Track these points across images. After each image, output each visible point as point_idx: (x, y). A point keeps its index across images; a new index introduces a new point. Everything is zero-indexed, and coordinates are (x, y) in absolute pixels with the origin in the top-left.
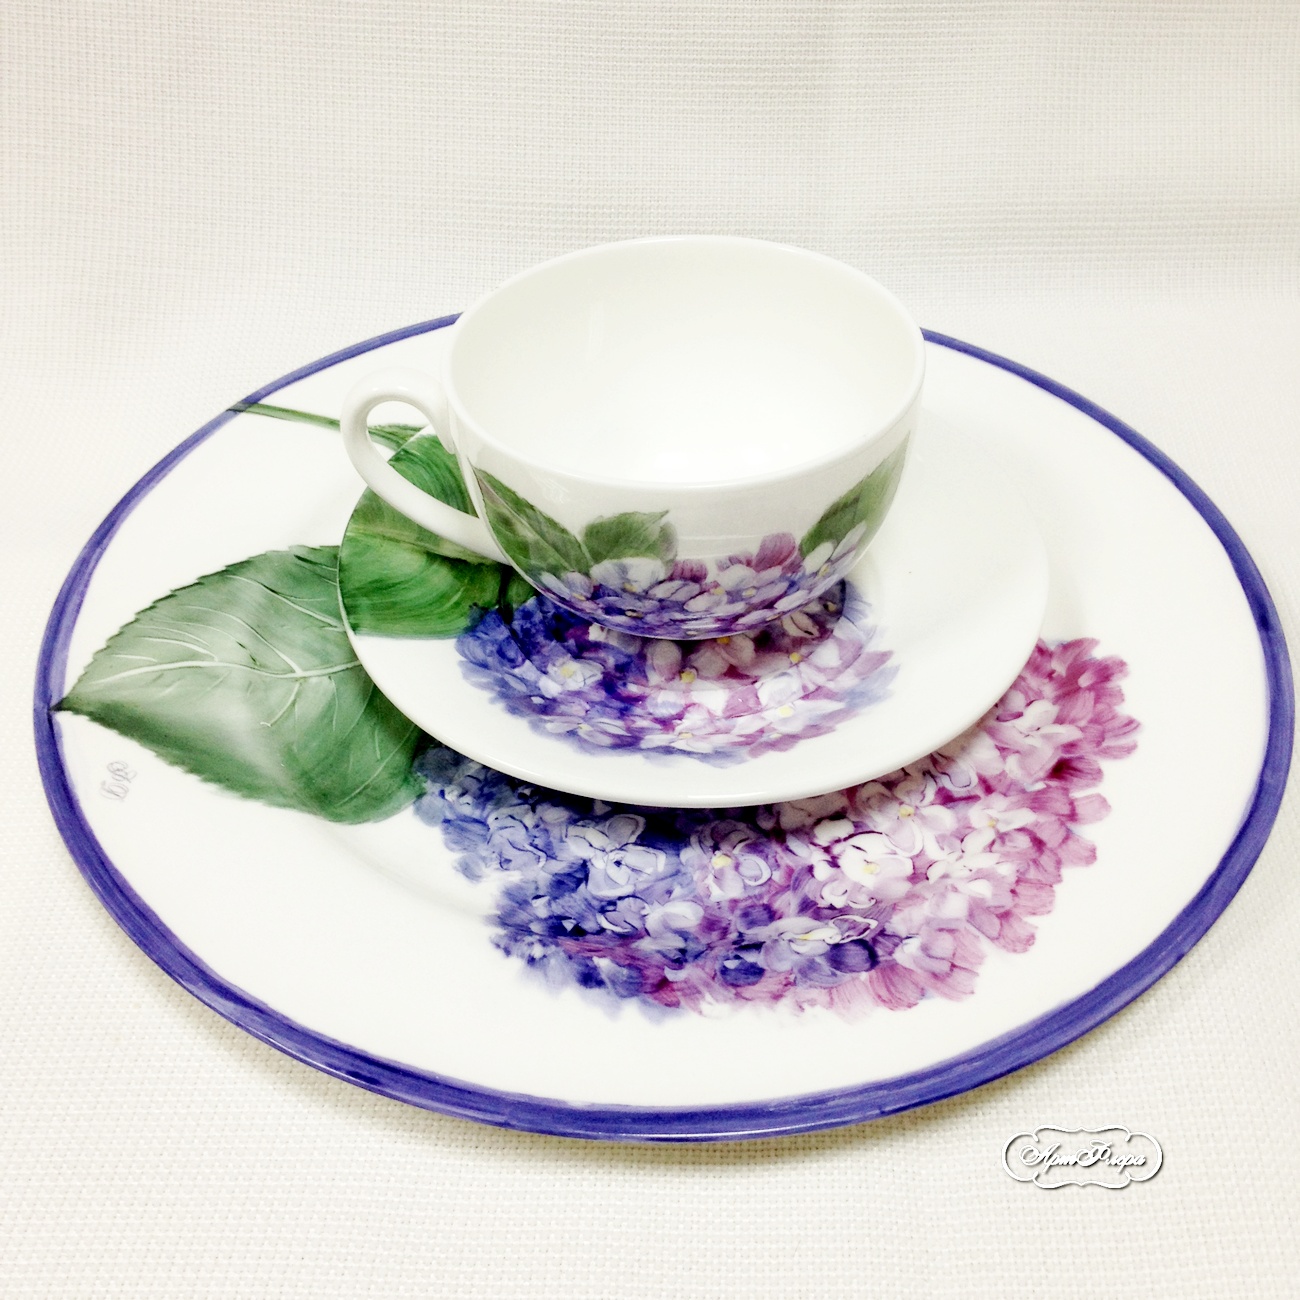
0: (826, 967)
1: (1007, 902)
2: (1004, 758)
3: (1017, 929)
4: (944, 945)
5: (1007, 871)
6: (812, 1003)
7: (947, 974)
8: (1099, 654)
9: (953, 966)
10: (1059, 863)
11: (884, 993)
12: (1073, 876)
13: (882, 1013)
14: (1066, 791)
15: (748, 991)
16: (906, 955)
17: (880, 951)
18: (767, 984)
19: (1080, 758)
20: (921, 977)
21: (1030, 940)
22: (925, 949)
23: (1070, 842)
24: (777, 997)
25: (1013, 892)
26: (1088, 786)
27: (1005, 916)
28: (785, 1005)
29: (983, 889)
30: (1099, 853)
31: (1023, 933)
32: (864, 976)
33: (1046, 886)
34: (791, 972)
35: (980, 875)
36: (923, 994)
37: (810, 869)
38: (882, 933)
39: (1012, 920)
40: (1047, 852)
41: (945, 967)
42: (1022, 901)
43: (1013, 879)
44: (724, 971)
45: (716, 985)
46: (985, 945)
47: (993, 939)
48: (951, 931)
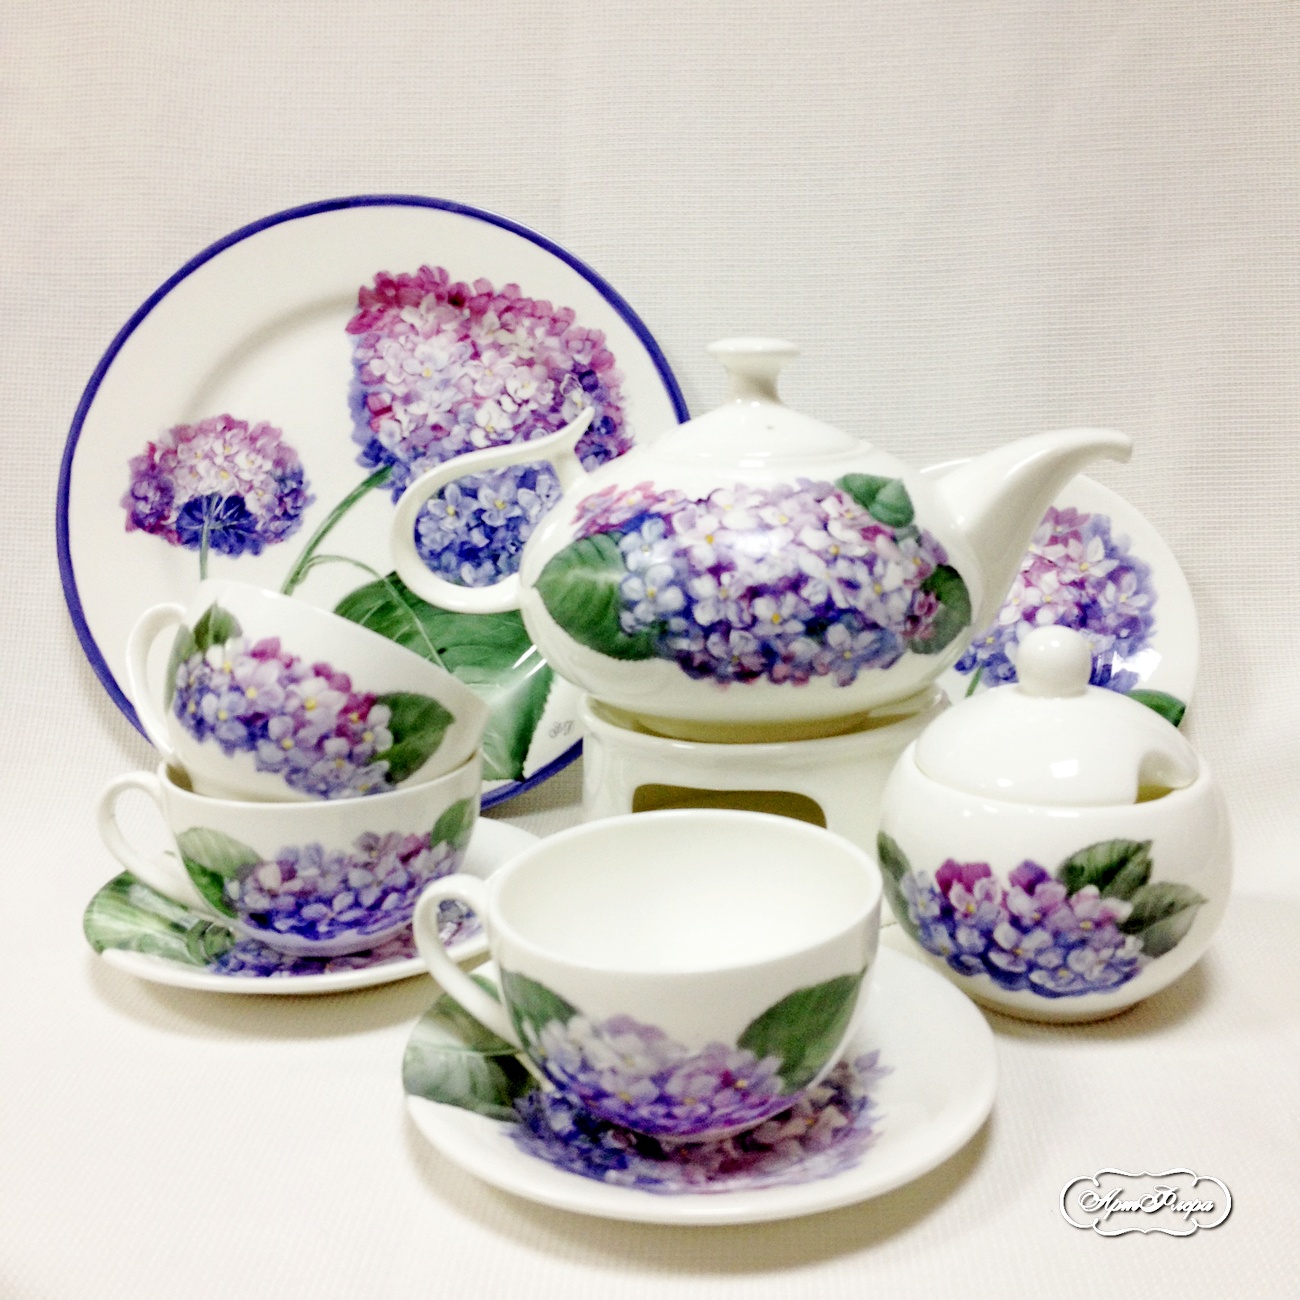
0: (597, 392)
1: (546, 321)
2: (444, 331)
3: (562, 315)
4: (576, 344)
5: (527, 322)
6: (618, 394)
7: (593, 341)
8: (371, 285)
9: (588, 339)
10: (520, 300)
11: (607, 365)
12: (525, 293)
13: (619, 364)
14: (472, 299)
15: (616, 420)
16: (584, 360)
17: (584, 370)
18: (612, 413)
19: (449, 293)
20: (595, 352)
21: (567, 309)
22: (579, 352)
23: (507, 295)
24: (618, 409)
25: (540, 318)
26: (468, 289)
27: (554, 320)
28: (620, 404)
29: (540, 332)
30: (511, 282)
31: (563, 312)
32: (599, 375)
33: (534, 305)
34: (604, 406)
35: (531, 332)
36: (605, 350)
37: (533, 412)
38: (574, 371)
39: (557, 316)
40: (513, 305)
41: (588, 344)
42: (545, 313)
43: (532, 319)
44: (608, 433)
45: (617, 434)
46: (574, 327)
47: (569, 324)
48: (567, 342)
